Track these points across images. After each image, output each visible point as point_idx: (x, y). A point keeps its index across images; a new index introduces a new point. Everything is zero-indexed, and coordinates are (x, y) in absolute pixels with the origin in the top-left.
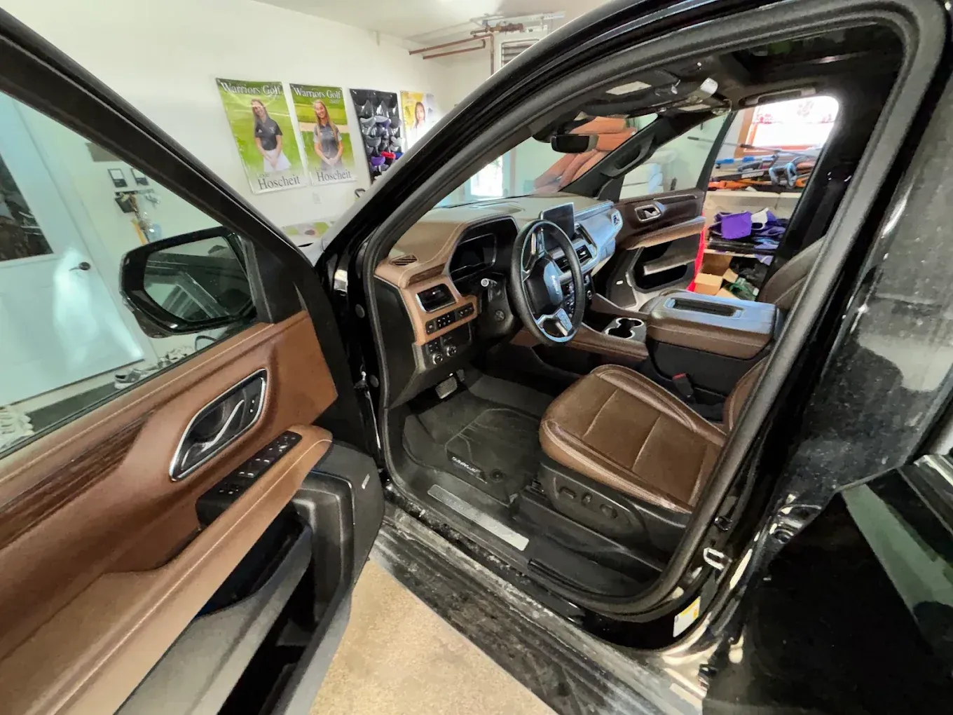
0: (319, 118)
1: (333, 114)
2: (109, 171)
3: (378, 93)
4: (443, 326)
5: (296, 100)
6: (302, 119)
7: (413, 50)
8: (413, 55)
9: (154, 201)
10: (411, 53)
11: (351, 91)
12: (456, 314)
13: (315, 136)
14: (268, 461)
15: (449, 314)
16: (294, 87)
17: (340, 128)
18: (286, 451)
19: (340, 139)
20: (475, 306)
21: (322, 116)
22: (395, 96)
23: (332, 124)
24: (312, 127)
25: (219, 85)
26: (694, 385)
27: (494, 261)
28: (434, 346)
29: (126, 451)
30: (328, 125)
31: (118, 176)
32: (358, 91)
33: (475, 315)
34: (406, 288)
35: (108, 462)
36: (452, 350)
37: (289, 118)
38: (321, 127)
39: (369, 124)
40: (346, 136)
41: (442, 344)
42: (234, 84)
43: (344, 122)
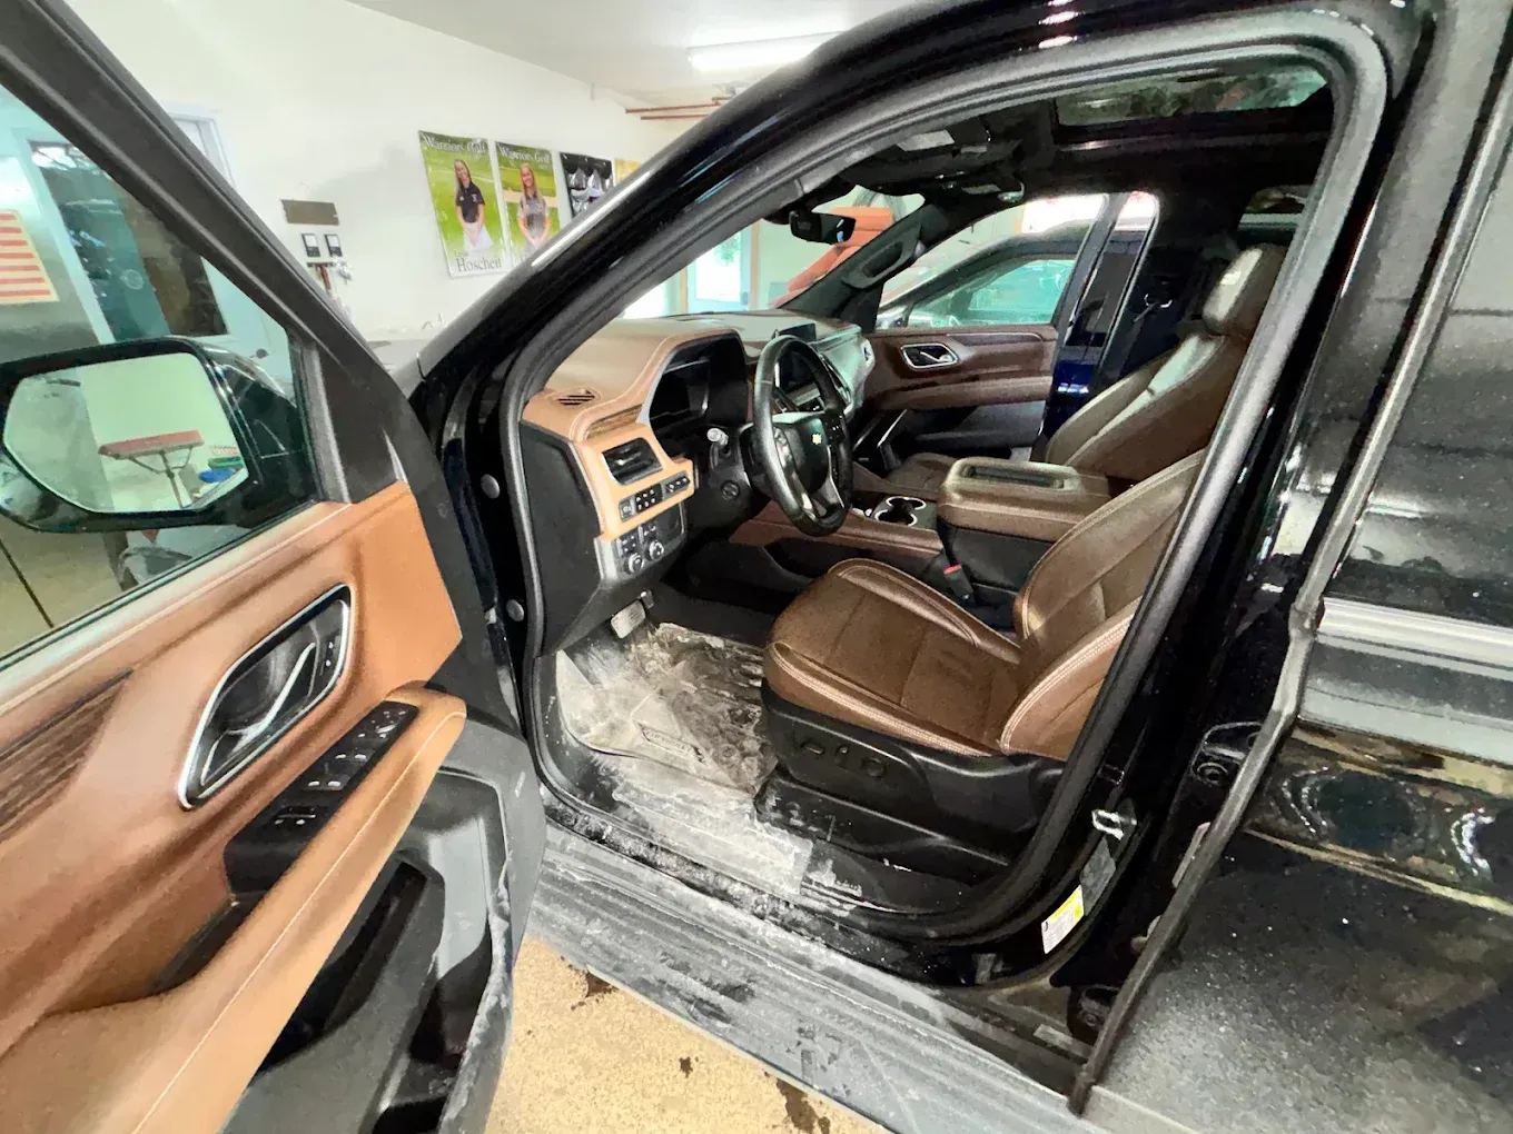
0: (525, 186)
1: (541, 181)
2: (303, 236)
3: (590, 159)
4: (644, 508)
5: (502, 161)
6: (506, 186)
7: (631, 107)
8: (630, 115)
9: (346, 277)
10: (628, 111)
11: (562, 155)
12: (663, 487)
13: (520, 209)
14: (363, 757)
15: (651, 488)
16: (500, 145)
17: (547, 199)
18: (394, 737)
19: (547, 214)
20: (691, 477)
21: (529, 184)
22: (609, 164)
23: (539, 194)
24: (518, 197)
25: (422, 139)
26: (972, 579)
27: (705, 406)
28: (630, 543)
29: (81, 754)
30: (535, 196)
31: (312, 242)
32: (569, 155)
33: (690, 491)
34: (584, 442)
35: (45, 777)
36: (658, 549)
37: (493, 185)
38: (528, 198)
39: (581, 198)
40: (554, 210)
41: (641, 540)
42: (440, 138)
43: (553, 194)
